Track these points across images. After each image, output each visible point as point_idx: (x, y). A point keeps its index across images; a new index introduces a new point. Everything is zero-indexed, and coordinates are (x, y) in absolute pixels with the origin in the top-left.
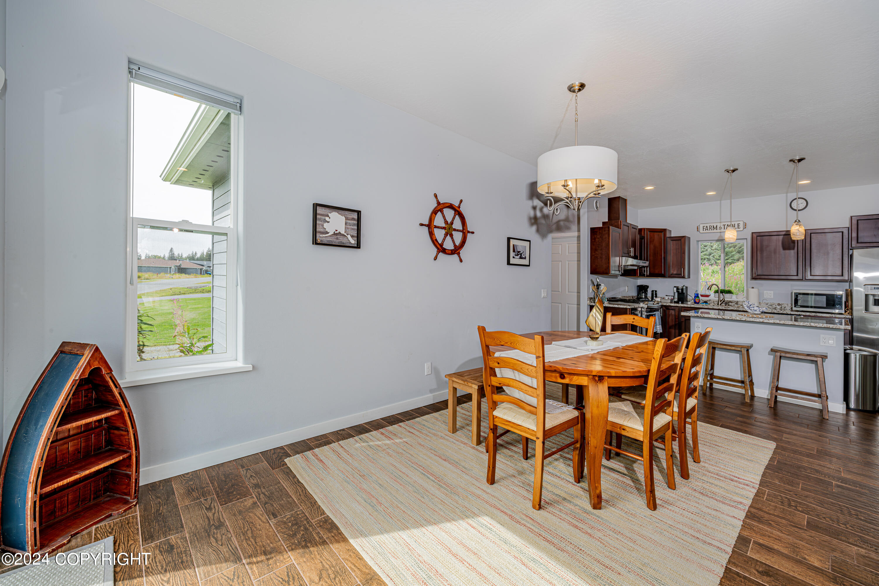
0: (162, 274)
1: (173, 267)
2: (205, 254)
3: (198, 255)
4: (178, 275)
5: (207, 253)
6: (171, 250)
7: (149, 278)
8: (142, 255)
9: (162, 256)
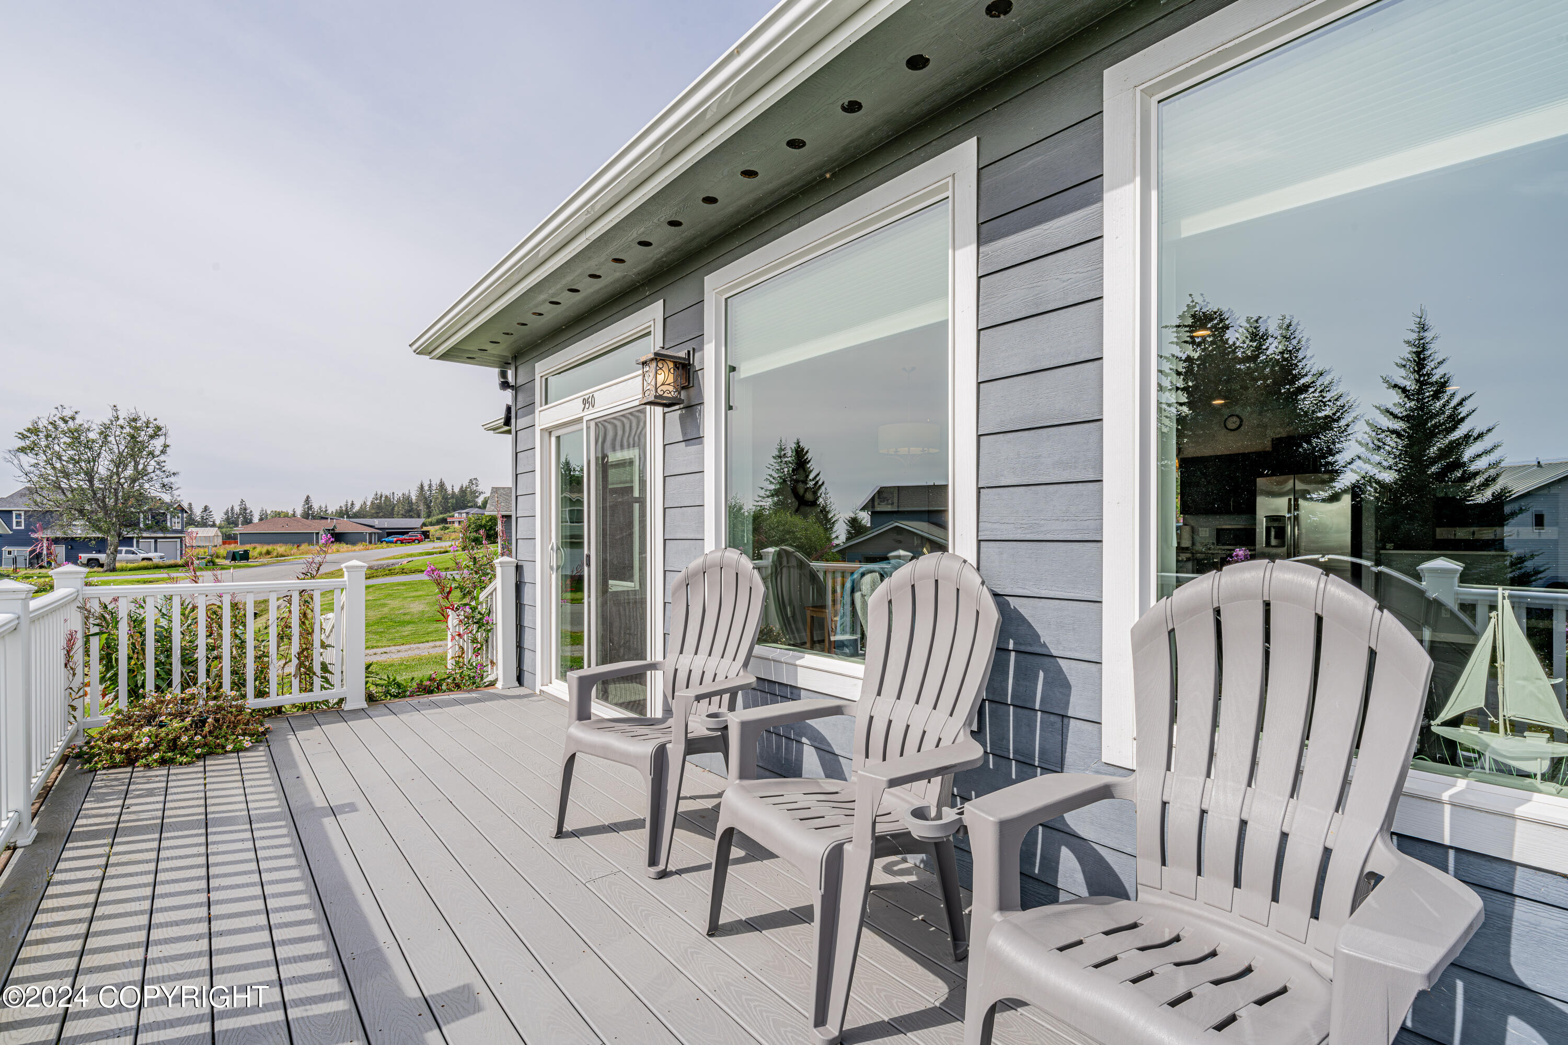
0: (304, 547)
1: (321, 532)
2: (369, 503)
3: (357, 508)
4: (335, 546)
5: (372, 503)
6: (308, 499)
7: (285, 554)
8: (254, 512)
9: (291, 512)
